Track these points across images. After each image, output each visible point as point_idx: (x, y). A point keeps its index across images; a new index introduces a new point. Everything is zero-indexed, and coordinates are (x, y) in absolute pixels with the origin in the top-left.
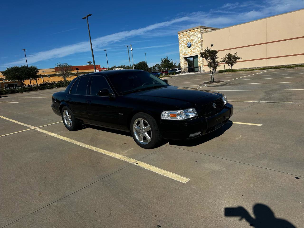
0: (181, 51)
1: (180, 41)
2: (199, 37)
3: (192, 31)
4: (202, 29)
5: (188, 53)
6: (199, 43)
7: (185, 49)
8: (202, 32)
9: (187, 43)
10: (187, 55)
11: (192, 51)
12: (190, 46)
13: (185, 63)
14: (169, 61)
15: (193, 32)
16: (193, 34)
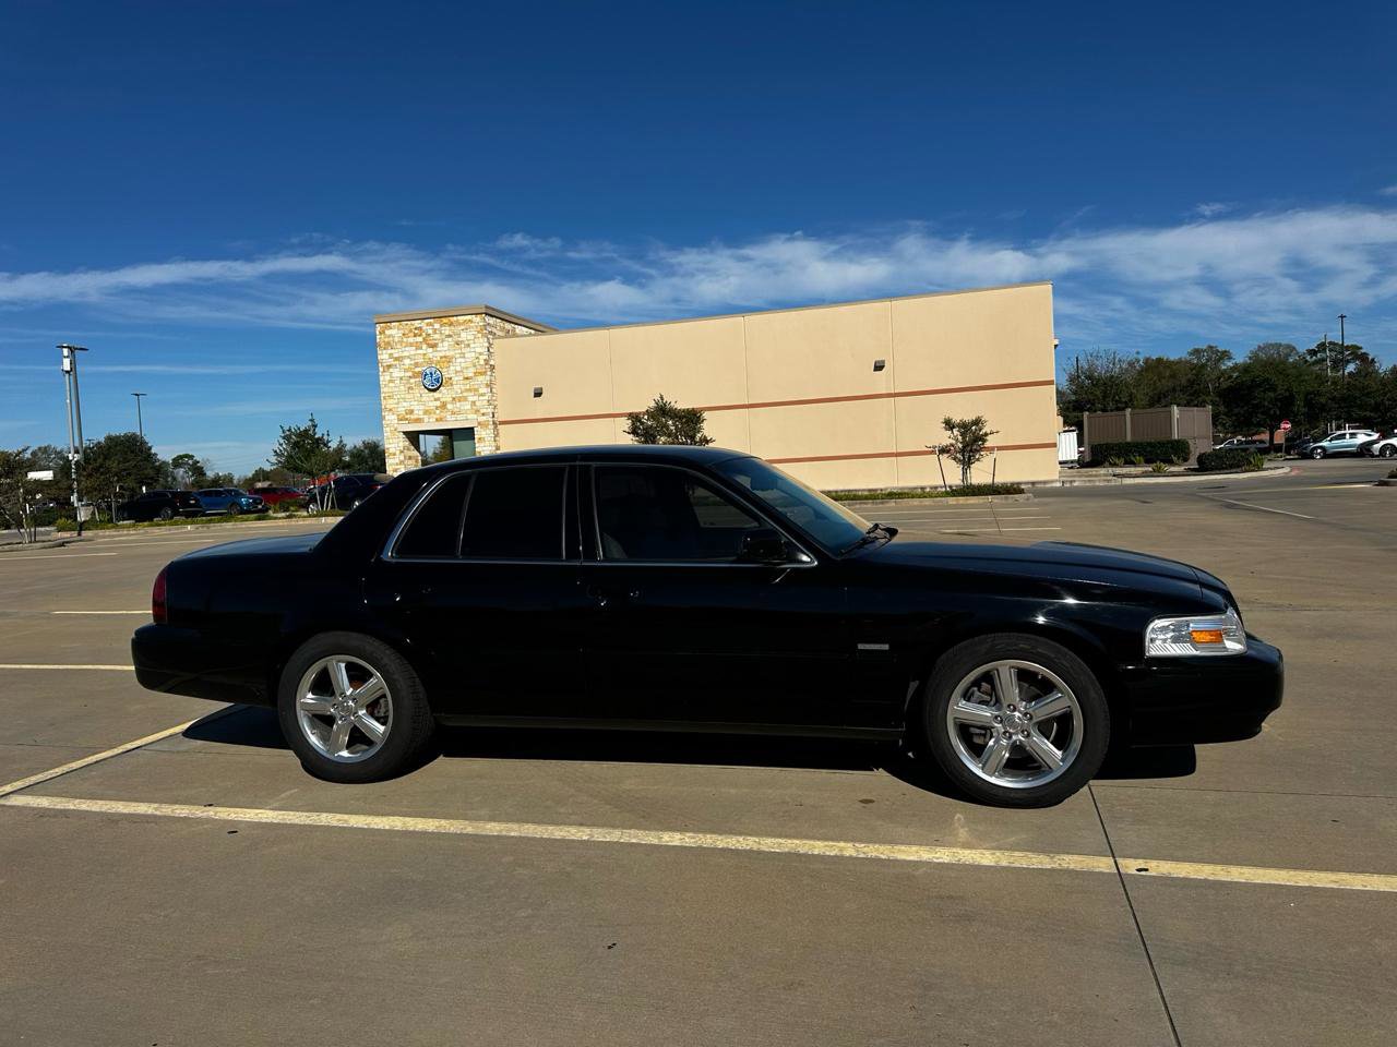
0: (391, 401)
1: (383, 356)
2: (478, 350)
3: (445, 320)
4: (492, 321)
5: (426, 412)
6: (481, 378)
7: (407, 396)
8: (491, 333)
9: (419, 369)
10: (418, 420)
11: (444, 405)
12: (435, 384)
13: (410, 458)
14: (319, 442)
15: (451, 324)
16: (450, 336)
